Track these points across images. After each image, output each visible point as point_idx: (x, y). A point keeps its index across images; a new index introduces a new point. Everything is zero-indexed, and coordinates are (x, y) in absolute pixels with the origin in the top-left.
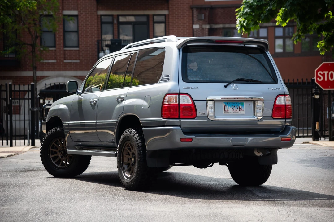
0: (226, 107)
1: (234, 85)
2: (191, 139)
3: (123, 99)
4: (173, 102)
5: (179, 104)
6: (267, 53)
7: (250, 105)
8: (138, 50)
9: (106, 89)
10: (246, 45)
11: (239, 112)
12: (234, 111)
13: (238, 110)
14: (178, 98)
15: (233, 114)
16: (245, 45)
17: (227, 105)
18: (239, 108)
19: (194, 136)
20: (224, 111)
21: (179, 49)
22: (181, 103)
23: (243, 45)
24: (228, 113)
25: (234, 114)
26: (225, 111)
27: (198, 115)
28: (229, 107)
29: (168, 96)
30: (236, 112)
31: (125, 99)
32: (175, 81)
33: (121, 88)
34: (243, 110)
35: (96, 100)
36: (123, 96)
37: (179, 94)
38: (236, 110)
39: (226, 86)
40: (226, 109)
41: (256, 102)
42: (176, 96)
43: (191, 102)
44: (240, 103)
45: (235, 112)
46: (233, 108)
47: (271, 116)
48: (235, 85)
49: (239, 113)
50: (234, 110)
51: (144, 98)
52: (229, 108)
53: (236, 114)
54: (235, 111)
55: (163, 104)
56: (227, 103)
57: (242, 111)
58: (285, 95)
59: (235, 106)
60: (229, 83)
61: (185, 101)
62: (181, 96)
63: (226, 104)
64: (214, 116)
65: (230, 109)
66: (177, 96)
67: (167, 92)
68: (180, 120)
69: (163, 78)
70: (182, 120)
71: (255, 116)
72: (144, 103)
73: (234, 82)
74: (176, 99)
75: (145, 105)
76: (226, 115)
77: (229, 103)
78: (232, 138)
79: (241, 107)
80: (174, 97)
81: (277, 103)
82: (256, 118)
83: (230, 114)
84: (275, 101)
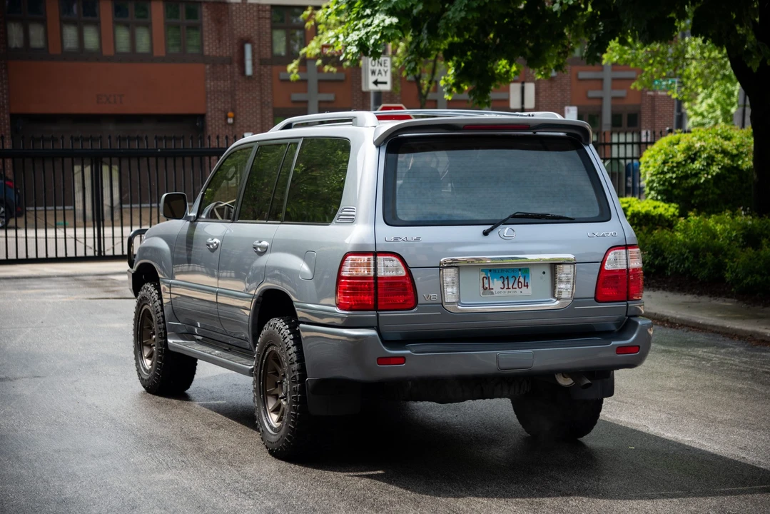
0: (486, 281)
1: (506, 230)
2: (402, 359)
3: (264, 251)
4: (363, 272)
5: (376, 277)
6: (587, 148)
7: (544, 273)
8: (301, 138)
9: (238, 219)
10: (539, 133)
11: (518, 290)
12: (505, 290)
13: (516, 286)
14: (372, 262)
15: (502, 294)
16: (535, 133)
17: (489, 275)
18: (519, 282)
19: (409, 352)
20: (482, 289)
21: (378, 146)
22: (381, 273)
23: (531, 133)
24: (492, 293)
25: (506, 294)
26: (485, 289)
27: (420, 301)
28: (495, 280)
29: (350, 257)
30: (511, 290)
31: (269, 249)
32: (366, 222)
33: (265, 221)
34: (527, 286)
35: (217, 241)
36: (265, 243)
37: (376, 254)
38: (510, 286)
39: (486, 233)
40: (487, 286)
41: (558, 266)
42: (369, 260)
43: (402, 272)
44: (520, 270)
45: (508, 290)
46: (503, 283)
47: (593, 296)
48: (508, 229)
49: (518, 294)
50: (506, 287)
51: (305, 255)
52: (493, 282)
53: (510, 294)
54: (508, 288)
55: (339, 277)
56: (490, 271)
57: (524, 288)
58: (627, 247)
59: (507, 278)
60: (495, 224)
61: (389, 268)
62: (380, 258)
63: (486, 274)
64: (459, 302)
65: (496, 284)
66: (372, 257)
67: (349, 249)
68: (378, 314)
69: (343, 213)
70: (382, 314)
71: (555, 300)
72: (304, 267)
73: (506, 222)
74: (368, 265)
75: (304, 273)
76: (488, 298)
77: (495, 271)
78: (499, 352)
79: (522, 280)
80: (366, 261)
81: (608, 267)
82: (555, 304)
83: (495, 295)
84: (603, 263)
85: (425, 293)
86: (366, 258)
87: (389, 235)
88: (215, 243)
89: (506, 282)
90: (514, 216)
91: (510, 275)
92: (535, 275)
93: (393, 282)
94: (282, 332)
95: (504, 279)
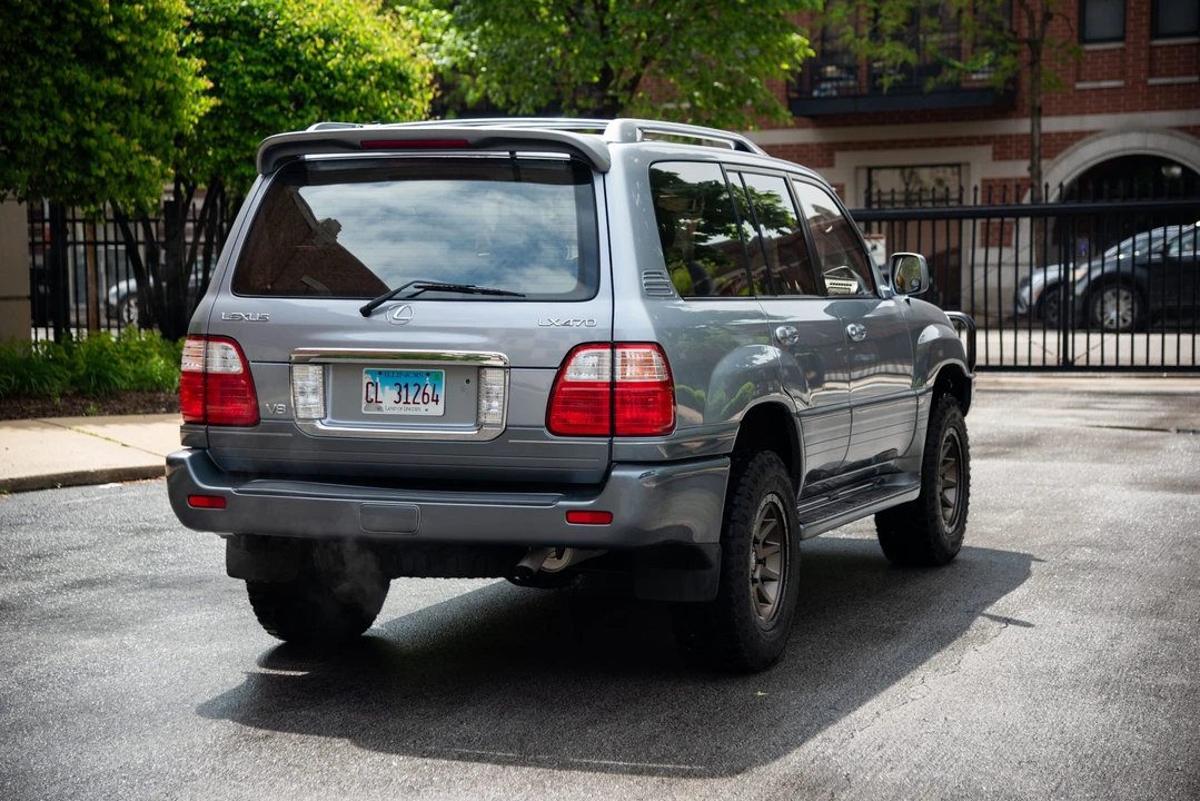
0: (371, 389)
1: (400, 307)
2: (221, 500)
4: (194, 364)
7: (468, 381)
10: (519, 154)
11: (422, 406)
12: (401, 404)
13: (419, 399)
14: (203, 350)
15: (398, 412)
16: (513, 153)
17: (378, 379)
18: (424, 394)
20: (364, 401)
22: (216, 369)
24: (379, 409)
25: (403, 412)
26: (369, 401)
27: (263, 413)
28: (387, 388)
30: (412, 405)
34: (437, 401)
37: (207, 338)
38: (410, 400)
39: (365, 313)
40: (372, 396)
41: (486, 371)
42: (200, 346)
43: (237, 368)
44: (428, 374)
45: (407, 405)
46: (399, 394)
48: (403, 307)
49: (422, 413)
50: (404, 400)
52: (383, 390)
53: (407, 412)
54: (407, 403)
56: (380, 373)
57: (432, 404)
59: (406, 386)
62: (214, 346)
63: (374, 378)
64: (324, 421)
65: (387, 395)
66: (204, 343)
68: (207, 430)
70: (212, 430)
71: (479, 426)
74: (199, 354)
76: (373, 416)
77: (387, 374)
79: (429, 390)
80: (198, 348)
81: (570, 376)
83: (385, 412)
84: (562, 369)
85: (270, 405)
86: (197, 345)
89: (404, 393)
91: (412, 381)
95: (401, 387)
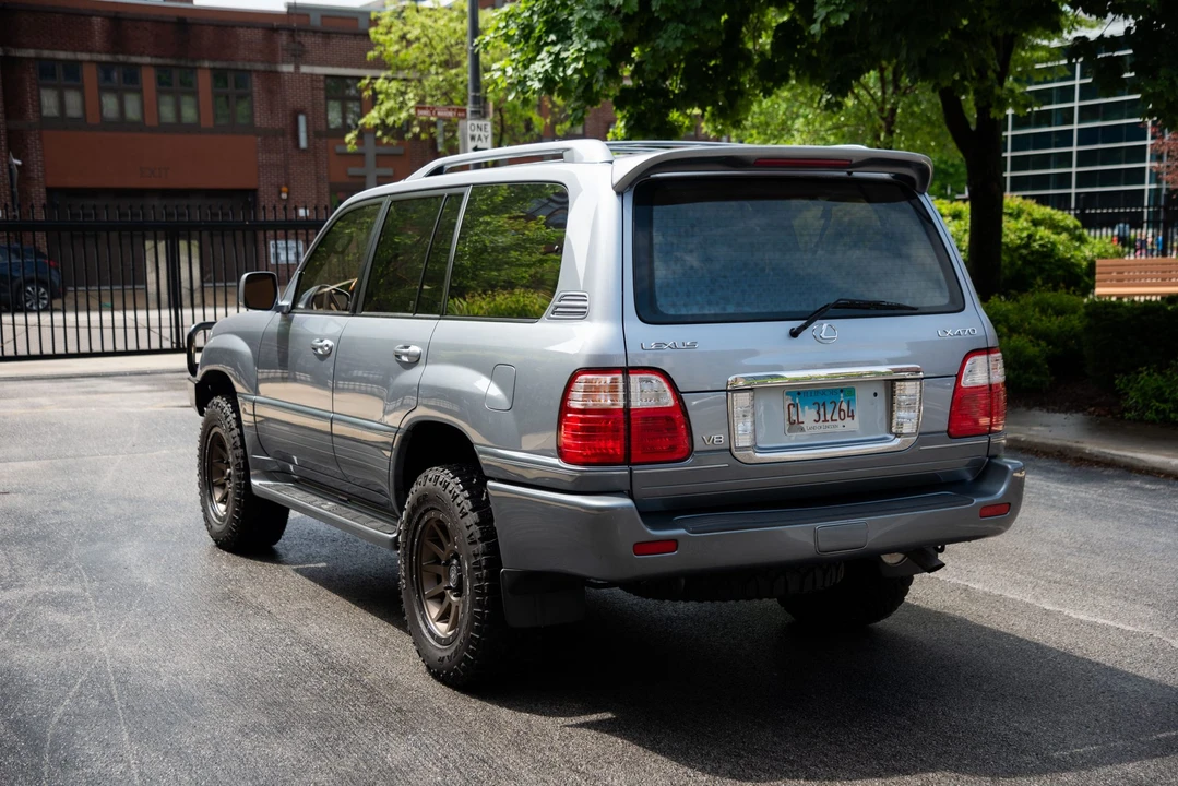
0: (793, 410)
1: (823, 326)
2: (672, 544)
3: (415, 361)
4: (605, 401)
5: (627, 410)
6: (923, 199)
7: (876, 395)
8: (468, 185)
9: (363, 311)
11: (839, 423)
12: (820, 423)
13: (836, 417)
14: (621, 386)
15: (817, 431)
16: (850, 173)
17: (797, 401)
18: (840, 410)
19: (683, 531)
20: (787, 423)
21: (620, 195)
22: (636, 403)
23: (844, 174)
24: (802, 430)
25: (822, 431)
26: (792, 423)
27: (698, 446)
28: (806, 407)
29: (582, 377)
30: (830, 423)
31: (422, 360)
32: (606, 318)
33: (411, 315)
34: (853, 416)
35: (330, 343)
36: (415, 349)
37: (627, 371)
38: (828, 417)
39: (794, 334)
40: (794, 418)
41: (898, 383)
42: (614, 381)
43: (668, 400)
44: (842, 391)
45: (827, 424)
46: (818, 413)
47: (946, 428)
48: (825, 326)
49: (840, 429)
50: (822, 418)
51: (492, 370)
52: (803, 412)
53: (828, 430)
54: (826, 421)
55: (564, 408)
56: (799, 393)
57: (848, 420)
58: (988, 351)
59: (824, 404)
60: (811, 318)
61: (647, 394)
62: (634, 378)
63: (793, 399)
64: (755, 448)
65: (808, 415)
66: (620, 377)
67: (581, 364)
68: (631, 470)
69: (563, 303)
70: (638, 470)
71: (892, 437)
72: (494, 391)
73: (824, 315)
74: (613, 389)
75: (493, 399)
76: (794, 438)
77: (806, 392)
78: (818, 525)
79: (844, 406)
80: (608, 382)
81: (966, 382)
82: (896, 443)
83: (806, 432)
84: (959, 377)
85: (705, 434)
86: (608, 378)
87: (648, 339)
88: (327, 345)
89: (822, 411)
90: (837, 306)
91: (828, 399)
92: (863, 396)
93: (655, 416)
94: (450, 488)
95: (820, 406)
